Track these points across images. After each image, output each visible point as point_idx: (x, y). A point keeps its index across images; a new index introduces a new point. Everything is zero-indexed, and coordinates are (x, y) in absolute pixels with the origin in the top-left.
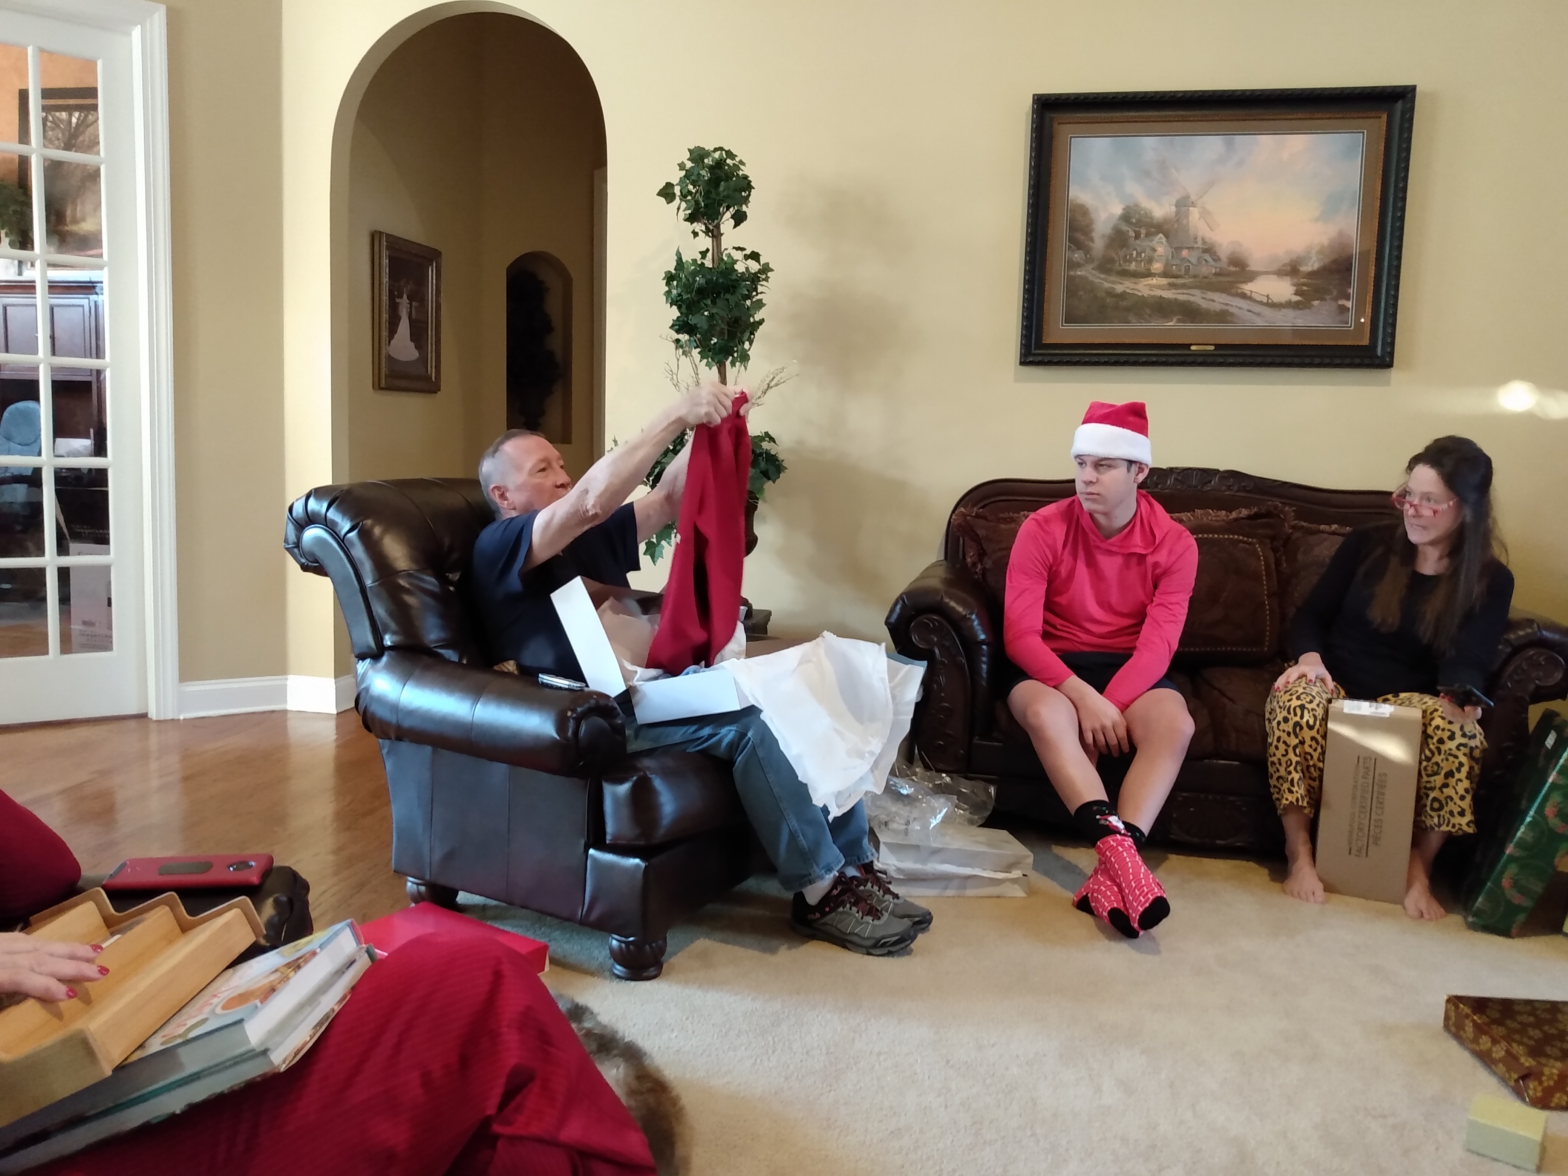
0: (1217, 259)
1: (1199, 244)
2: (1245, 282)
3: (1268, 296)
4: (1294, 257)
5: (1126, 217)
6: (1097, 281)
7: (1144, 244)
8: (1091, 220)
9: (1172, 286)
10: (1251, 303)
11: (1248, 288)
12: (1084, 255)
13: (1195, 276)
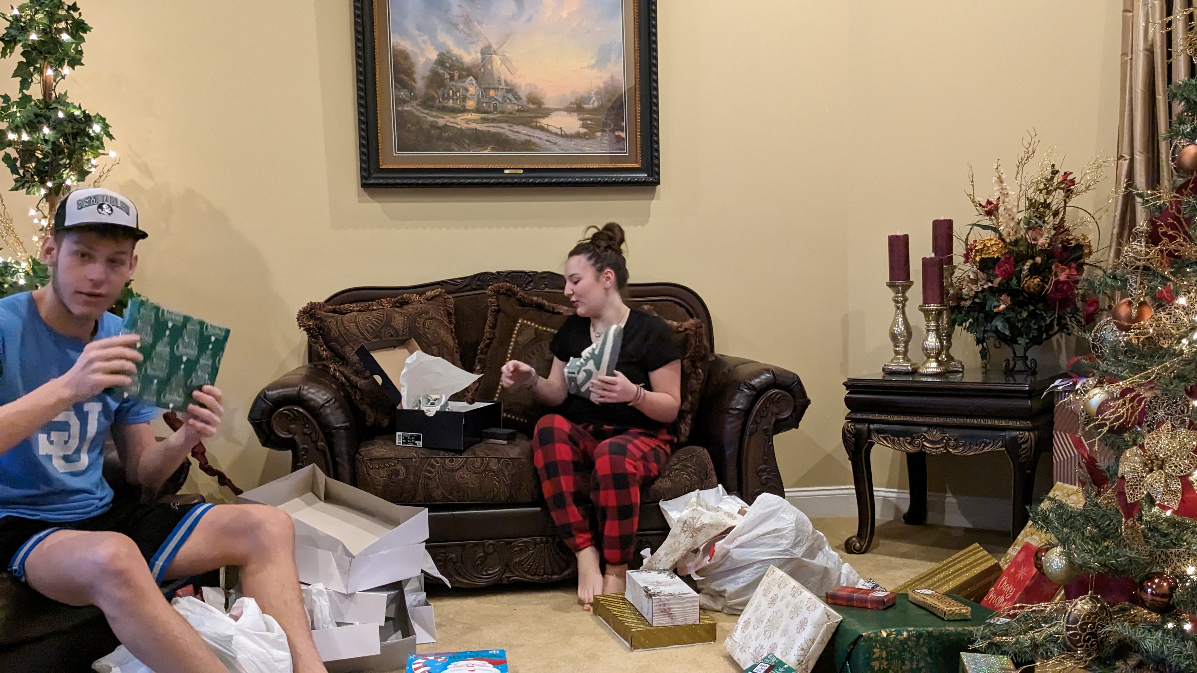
0: (519, 99)
1: (503, 86)
2: (543, 117)
3: (561, 128)
4: (578, 96)
5: (441, 61)
6: (422, 115)
7: (458, 84)
8: (412, 64)
9: (485, 120)
10: (550, 135)
11: (544, 122)
12: (408, 93)
13: (502, 112)
